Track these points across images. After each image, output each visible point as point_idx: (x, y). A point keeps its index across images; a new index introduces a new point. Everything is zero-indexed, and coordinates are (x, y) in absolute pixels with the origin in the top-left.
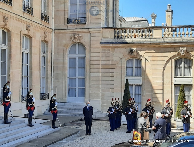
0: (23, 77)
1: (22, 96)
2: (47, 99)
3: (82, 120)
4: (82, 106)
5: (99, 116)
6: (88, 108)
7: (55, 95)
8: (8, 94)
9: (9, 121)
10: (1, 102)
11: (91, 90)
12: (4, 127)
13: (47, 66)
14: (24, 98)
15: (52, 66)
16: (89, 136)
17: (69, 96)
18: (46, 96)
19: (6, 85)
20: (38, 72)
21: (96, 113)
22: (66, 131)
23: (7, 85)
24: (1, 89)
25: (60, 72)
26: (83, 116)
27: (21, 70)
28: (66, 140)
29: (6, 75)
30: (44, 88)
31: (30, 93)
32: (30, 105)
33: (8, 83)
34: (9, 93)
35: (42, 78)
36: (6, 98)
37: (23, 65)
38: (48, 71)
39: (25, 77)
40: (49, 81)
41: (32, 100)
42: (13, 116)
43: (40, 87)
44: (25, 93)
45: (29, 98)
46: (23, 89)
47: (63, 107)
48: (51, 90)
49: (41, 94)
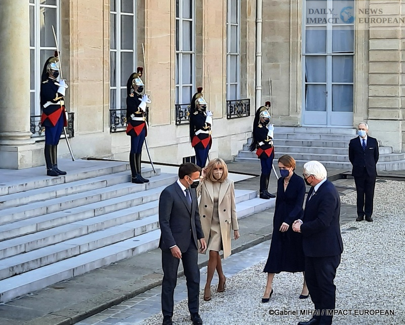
0: (178, 54)
1: (178, 106)
2: (245, 115)
3: (346, 178)
4: (345, 136)
5: (396, 165)
6: (364, 143)
7: (266, 106)
8: (140, 102)
9: (144, 176)
10: (123, 125)
11: (370, 91)
12: (132, 190)
13: (244, 23)
14: (182, 112)
15: (256, 23)
16: (366, 223)
17: (307, 109)
18: (242, 109)
19: (135, 76)
20: (220, 40)
21: (388, 159)
23: (137, 77)
24: (121, 89)
25: (280, 39)
26: (348, 165)
27: (174, 35)
29: (134, 51)
30: (236, 85)
31: (199, 100)
32: (200, 131)
33: (138, 72)
34: (141, 98)
35: (229, 56)
36: (135, 114)
37: (177, 21)
38: (246, 36)
39: (183, 54)
40: (250, 65)
41: (205, 118)
42: (154, 163)
43: (225, 82)
44: (184, 99)
45: (196, 113)
46: (178, 87)
47: (291, 138)
48: (256, 90)
49: (229, 103)
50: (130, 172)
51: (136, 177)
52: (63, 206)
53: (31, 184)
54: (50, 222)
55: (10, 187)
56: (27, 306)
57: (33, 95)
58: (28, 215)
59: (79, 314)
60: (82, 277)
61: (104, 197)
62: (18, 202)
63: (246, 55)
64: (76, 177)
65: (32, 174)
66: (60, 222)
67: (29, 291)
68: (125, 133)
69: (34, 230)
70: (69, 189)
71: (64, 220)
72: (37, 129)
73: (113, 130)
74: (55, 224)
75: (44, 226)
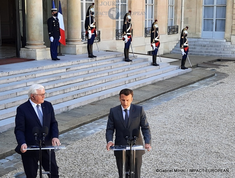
0: (146, 5)
1: (146, 29)
2: (176, 33)
3: (220, 61)
9: (130, 59)
10: (121, 36)
11: (233, 22)
12: (125, 65)
14: (148, 31)
17: (204, 30)
18: (174, 30)
22: (198, 73)
23: (128, 15)
24: (121, 21)
28: (199, 84)
29: (127, 3)
30: (172, 19)
31: (155, 25)
33: (129, 13)
35: (169, 6)
39: (149, 5)
40: (179, 10)
42: (134, 53)
43: (167, 18)
44: (149, 26)
46: (146, 20)
47: (196, 43)
48: (181, 22)
49: (169, 27)
50: (124, 57)
51: (127, 59)
52: (95, 71)
53: (81, 61)
54: (89, 77)
55: (72, 62)
56: (79, 112)
57: (82, 23)
58: (80, 74)
59: (100, 116)
60: (102, 100)
61: (113, 67)
62: (76, 68)
63: (177, 6)
64: (101, 59)
65: (82, 57)
66: (93, 77)
67: (80, 106)
68: (122, 40)
69: (83, 80)
70: (98, 63)
71: (95, 77)
72: (85, 37)
73: (117, 39)
74: (91, 78)
75: (87, 79)
